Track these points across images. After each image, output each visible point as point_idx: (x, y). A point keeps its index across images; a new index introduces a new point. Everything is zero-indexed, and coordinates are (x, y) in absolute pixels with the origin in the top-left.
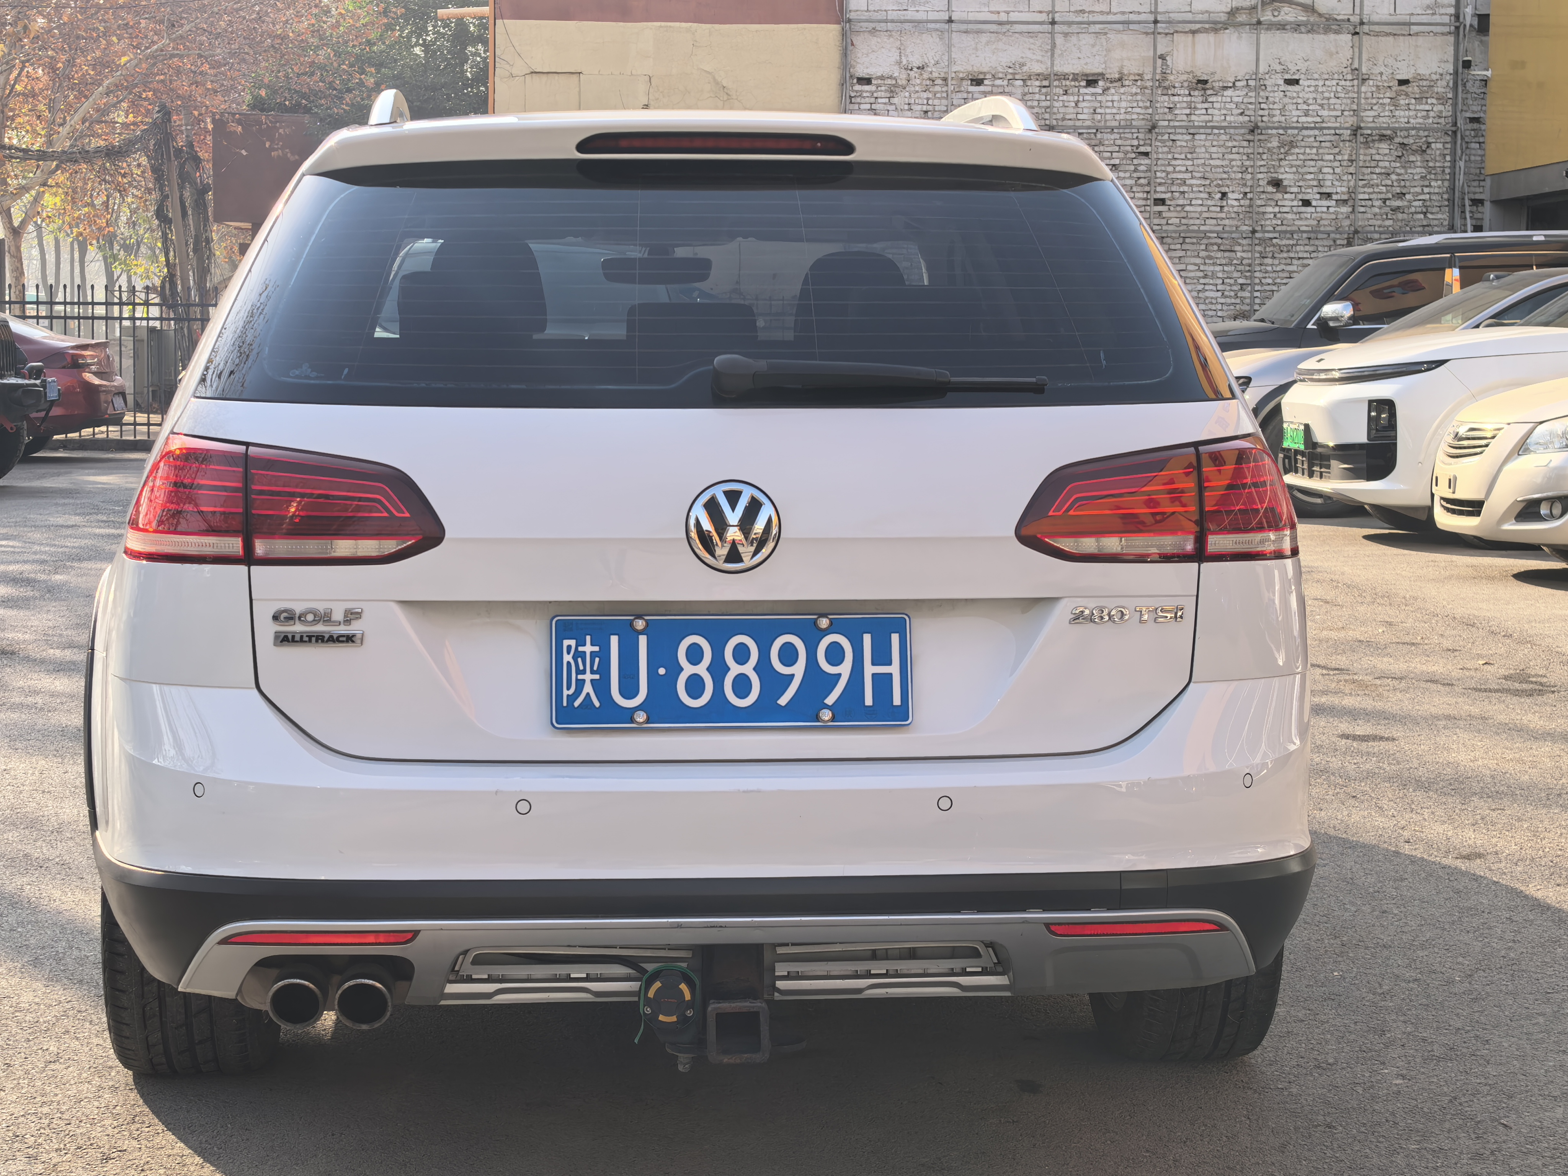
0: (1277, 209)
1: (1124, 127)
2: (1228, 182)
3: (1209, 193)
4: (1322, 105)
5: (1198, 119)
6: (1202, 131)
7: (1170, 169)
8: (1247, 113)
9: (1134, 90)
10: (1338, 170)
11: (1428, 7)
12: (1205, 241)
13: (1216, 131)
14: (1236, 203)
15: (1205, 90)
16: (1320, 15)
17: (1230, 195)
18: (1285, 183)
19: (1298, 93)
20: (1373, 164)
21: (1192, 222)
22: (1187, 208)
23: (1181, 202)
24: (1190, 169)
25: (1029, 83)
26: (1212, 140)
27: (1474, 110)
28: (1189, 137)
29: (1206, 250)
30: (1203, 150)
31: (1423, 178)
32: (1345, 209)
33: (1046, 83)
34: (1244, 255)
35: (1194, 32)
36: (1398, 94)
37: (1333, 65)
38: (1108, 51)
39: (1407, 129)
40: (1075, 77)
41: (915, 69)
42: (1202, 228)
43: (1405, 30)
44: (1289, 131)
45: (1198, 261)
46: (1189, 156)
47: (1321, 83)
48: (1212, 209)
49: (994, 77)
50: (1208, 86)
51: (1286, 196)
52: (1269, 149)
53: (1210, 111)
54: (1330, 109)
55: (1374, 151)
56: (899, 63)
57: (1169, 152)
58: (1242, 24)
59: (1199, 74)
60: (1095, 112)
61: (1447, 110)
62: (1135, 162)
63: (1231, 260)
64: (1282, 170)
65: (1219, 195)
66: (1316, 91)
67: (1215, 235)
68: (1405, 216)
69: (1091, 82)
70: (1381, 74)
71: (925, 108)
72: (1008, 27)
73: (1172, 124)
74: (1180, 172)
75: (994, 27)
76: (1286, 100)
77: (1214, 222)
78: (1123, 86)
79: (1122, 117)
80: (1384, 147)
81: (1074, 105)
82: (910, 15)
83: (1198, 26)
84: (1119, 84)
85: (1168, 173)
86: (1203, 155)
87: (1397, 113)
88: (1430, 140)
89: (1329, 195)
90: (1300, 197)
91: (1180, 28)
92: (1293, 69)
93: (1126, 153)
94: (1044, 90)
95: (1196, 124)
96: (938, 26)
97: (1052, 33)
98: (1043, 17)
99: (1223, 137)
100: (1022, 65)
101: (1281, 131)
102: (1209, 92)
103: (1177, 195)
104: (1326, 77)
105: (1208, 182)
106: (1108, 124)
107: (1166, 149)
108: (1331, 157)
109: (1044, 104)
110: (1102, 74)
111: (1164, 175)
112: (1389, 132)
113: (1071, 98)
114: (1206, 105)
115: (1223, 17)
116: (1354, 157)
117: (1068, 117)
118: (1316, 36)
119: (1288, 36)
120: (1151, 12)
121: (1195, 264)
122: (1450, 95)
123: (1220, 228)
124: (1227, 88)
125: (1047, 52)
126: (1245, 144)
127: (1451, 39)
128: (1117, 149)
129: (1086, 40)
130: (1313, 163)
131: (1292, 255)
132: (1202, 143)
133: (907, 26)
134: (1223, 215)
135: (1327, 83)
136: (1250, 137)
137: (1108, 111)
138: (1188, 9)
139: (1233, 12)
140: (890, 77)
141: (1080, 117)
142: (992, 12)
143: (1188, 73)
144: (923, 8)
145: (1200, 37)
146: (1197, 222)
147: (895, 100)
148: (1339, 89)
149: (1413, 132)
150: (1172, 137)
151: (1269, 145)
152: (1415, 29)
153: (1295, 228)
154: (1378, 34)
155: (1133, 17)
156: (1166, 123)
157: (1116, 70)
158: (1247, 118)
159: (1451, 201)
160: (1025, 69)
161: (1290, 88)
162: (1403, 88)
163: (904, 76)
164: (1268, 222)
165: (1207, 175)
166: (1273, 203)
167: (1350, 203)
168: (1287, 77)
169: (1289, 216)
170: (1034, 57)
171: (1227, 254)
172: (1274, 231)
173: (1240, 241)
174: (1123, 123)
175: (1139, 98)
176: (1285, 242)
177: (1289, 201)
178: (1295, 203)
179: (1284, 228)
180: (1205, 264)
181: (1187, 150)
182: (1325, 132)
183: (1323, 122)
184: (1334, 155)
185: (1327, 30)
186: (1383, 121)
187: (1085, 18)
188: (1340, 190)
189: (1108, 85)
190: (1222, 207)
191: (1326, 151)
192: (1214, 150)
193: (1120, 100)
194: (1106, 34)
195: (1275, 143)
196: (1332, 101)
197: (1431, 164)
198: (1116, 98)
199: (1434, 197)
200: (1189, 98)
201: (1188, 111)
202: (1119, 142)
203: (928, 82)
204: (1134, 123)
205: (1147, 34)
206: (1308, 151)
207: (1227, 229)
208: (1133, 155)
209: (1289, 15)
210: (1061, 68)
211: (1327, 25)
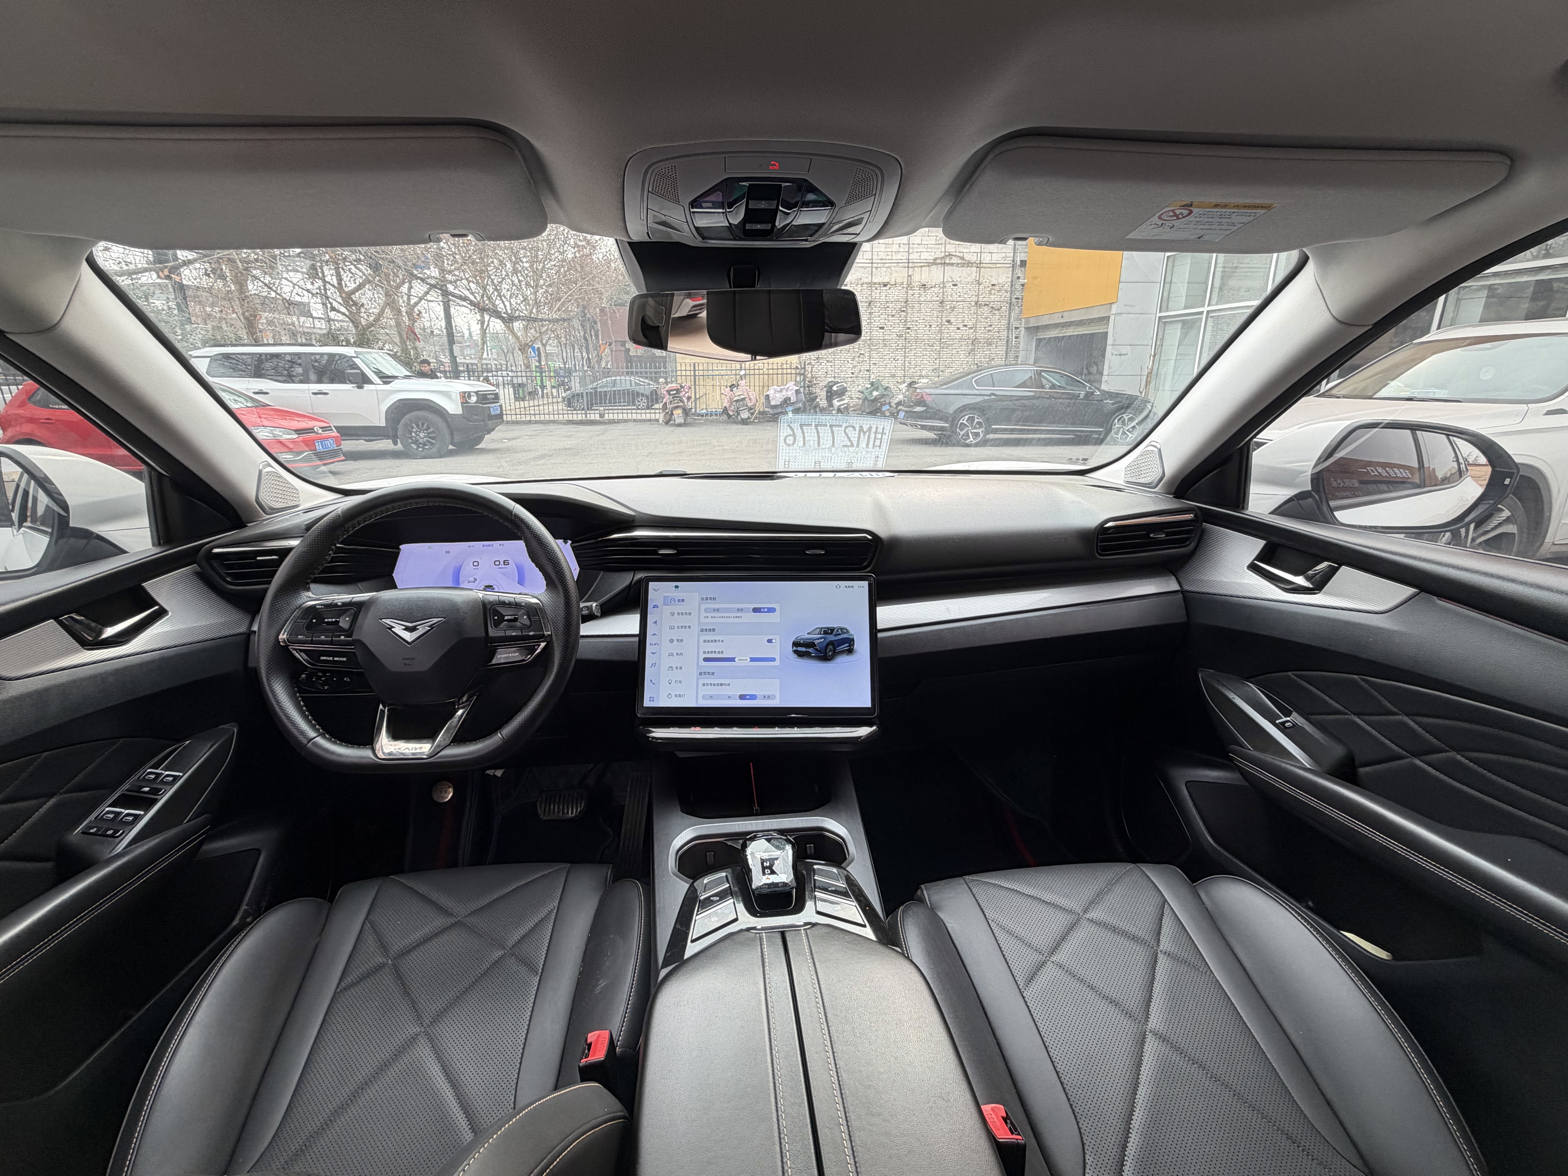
0: (948, 331)
1: (897, 301)
2: (932, 321)
3: (926, 325)
4: (965, 293)
5: (922, 299)
6: (923, 303)
7: (912, 316)
8: (939, 296)
9: (900, 288)
10: (970, 317)
11: (1003, 257)
12: (923, 342)
13: (928, 303)
14: (934, 329)
16: (966, 260)
17: (933, 326)
18: (952, 321)
19: (957, 289)
20: (982, 314)
21: (919, 335)
22: (918, 331)
23: (916, 328)
24: (919, 316)
25: (863, 286)
26: (927, 306)
27: (1018, 294)
28: (919, 305)
29: (924, 345)
30: (924, 310)
31: (999, 320)
32: (972, 331)
33: (869, 286)
35: (921, 267)
36: (991, 289)
37: (969, 279)
38: (891, 274)
39: (994, 302)
40: (880, 283)
42: (923, 338)
43: (994, 266)
44: (954, 303)
46: (919, 312)
47: (965, 285)
50: (926, 286)
51: (952, 326)
52: (946, 309)
53: (926, 296)
54: (968, 295)
55: (982, 310)
57: (912, 310)
58: (939, 264)
59: (923, 282)
60: (886, 296)
61: (1008, 295)
62: (900, 314)
63: (932, 349)
64: (951, 317)
65: (929, 326)
66: (963, 288)
67: (927, 340)
69: (885, 285)
70: (986, 282)
73: (913, 300)
74: (915, 317)
76: (953, 292)
78: (896, 287)
79: (896, 298)
80: (986, 308)
81: (879, 293)
83: (923, 264)
85: (911, 318)
86: (923, 312)
87: (991, 296)
88: (1002, 306)
89: (966, 326)
90: (957, 326)
91: (916, 265)
92: (955, 280)
93: (897, 311)
94: (869, 288)
97: (872, 267)
98: (869, 262)
99: (931, 305)
100: (861, 279)
101: (951, 303)
102: (926, 289)
103: (914, 326)
104: (967, 283)
105: (925, 321)
106: (891, 300)
109: (868, 293)
110: (889, 283)
112: (988, 303)
113: (878, 291)
114: (925, 294)
115: (932, 261)
116: (975, 312)
117: (877, 298)
118: (964, 268)
119: (954, 268)
120: (906, 260)
121: (920, 351)
122: (1010, 290)
123: (929, 338)
124: (932, 287)
125: (870, 274)
126: (938, 307)
127: (1011, 269)
128: (894, 309)
129: (884, 270)
130: (961, 314)
131: (953, 347)
132: (923, 307)
134: (930, 333)
135: (967, 285)
136: (940, 305)
137: (891, 296)
138: (919, 258)
139: (935, 259)
141: (881, 298)
143: (919, 282)
145: (924, 268)
146: (921, 335)
148: (971, 287)
149: (996, 303)
150: (913, 305)
152: (998, 265)
153: (954, 338)
154: (985, 268)
155: (900, 261)
156: (911, 300)
157: (894, 281)
158: (939, 298)
159: (1008, 328)
161: (954, 287)
162: (994, 287)
164: (945, 336)
165: (925, 319)
166: (947, 329)
167: (974, 329)
168: (953, 283)
169: (953, 333)
170: (865, 276)
171: (931, 347)
172: (947, 339)
173: (936, 342)
175: (902, 291)
177: (952, 328)
178: (955, 329)
179: (950, 338)
180: (923, 351)
181: (918, 310)
182: (966, 303)
183: (965, 299)
184: (969, 311)
185: (968, 266)
186: (985, 299)
187: (883, 262)
188: (970, 324)
189: (891, 286)
190: (930, 330)
191: (966, 310)
192: (927, 309)
193: (895, 292)
194: (890, 268)
195: (948, 307)
196: (969, 292)
197: (1002, 314)
199: (1002, 327)
200: (919, 291)
201: (919, 296)
202: (894, 307)
204: (900, 300)
205: (905, 267)
206: (960, 310)
208: (899, 312)
209: (955, 260)
210: (874, 280)
211: (969, 264)
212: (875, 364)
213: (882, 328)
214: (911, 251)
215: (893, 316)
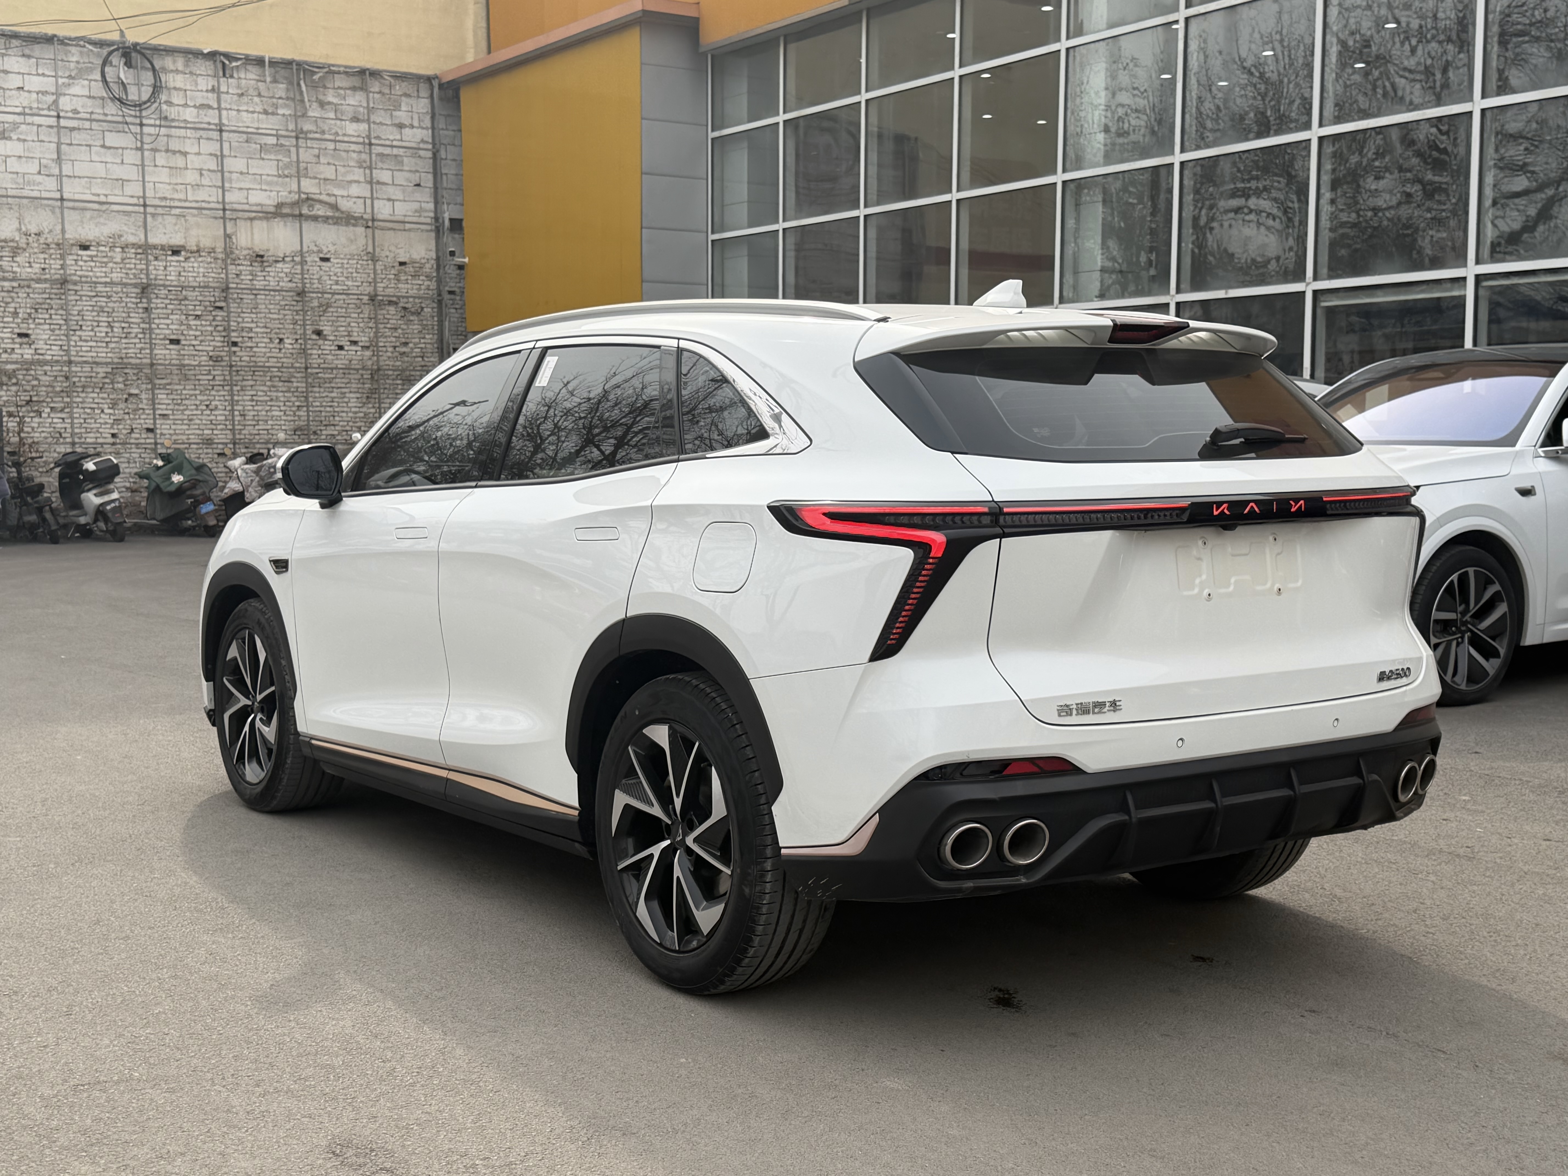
0: (320, 352)
1: (205, 287)
2: (284, 331)
3: (270, 339)
4: (347, 278)
5: (258, 284)
6: (262, 292)
7: (240, 320)
8: (294, 280)
9: (209, 260)
10: (361, 325)
11: (416, 211)
12: (269, 374)
13: (272, 293)
14: (290, 347)
15: (262, 262)
16: (342, 212)
17: (286, 341)
18: (325, 333)
19: (330, 268)
20: (386, 321)
21: (259, 359)
22: (255, 349)
23: (250, 344)
24: (255, 320)
25: (127, 250)
26: (270, 300)
27: (452, 285)
28: (253, 297)
29: (270, 380)
30: (264, 306)
31: (420, 332)
32: (368, 353)
33: (140, 251)
34: (299, 385)
35: (251, 219)
36: (399, 272)
37: (353, 249)
38: (187, 229)
39: (407, 297)
40: (163, 248)
41: (33, 235)
42: (267, 364)
43: (401, 226)
44: (326, 296)
45: (265, 389)
46: (254, 311)
47: (345, 261)
48: (273, 350)
49: (98, 245)
50: (265, 259)
51: (326, 342)
52: (312, 308)
53: (267, 278)
54: (353, 281)
55: (385, 312)
56: (20, 230)
57: (238, 307)
58: (288, 215)
59: (257, 250)
60: (180, 275)
61: (433, 285)
62: (214, 313)
63: (289, 387)
64: (322, 323)
65: (278, 341)
66: (342, 267)
67: (276, 369)
68: (409, 359)
69: (176, 252)
70: (387, 257)
71: (43, 266)
72: (107, 206)
73: (239, 286)
74: (247, 322)
75: (96, 206)
76: (322, 273)
77: (275, 360)
78: (200, 256)
79: (201, 279)
80: (392, 310)
81: (162, 268)
82: (25, 193)
83: (254, 214)
84: (197, 255)
85: (238, 323)
86: (263, 311)
87: (400, 286)
88: (423, 305)
89: (355, 343)
90: (336, 343)
91: (240, 214)
92: (325, 250)
93: (206, 307)
94: (139, 256)
95: (257, 287)
96: (50, 202)
97: (145, 213)
98: (135, 201)
99: (278, 298)
100: (120, 236)
101: (320, 295)
102: (265, 264)
103: (246, 339)
104: (348, 257)
105: (269, 330)
106: (191, 284)
107: (236, 305)
108: (356, 315)
109: (138, 267)
110: (183, 247)
111: (235, 324)
112: (394, 299)
113: (161, 264)
114: (264, 274)
115: (272, 209)
116: (372, 316)
117: (159, 277)
118: (341, 228)
119: (320, 225)
120: (218, 202)
121: (263, 391)
122: (435, 274)
123: (280, 365)
124: (277, 262)
125: (139, 227)
126: (294, 303)
127: (433, 235)
128: (198, 303)
129: (170, 220)
130: (343, 319)
131: (333, 385)
132: (262, 301)
133: (25, 201)
134: (282, 355)
135: (350, 262)
136: (298, 299)
137: (190, 274)
138: (245, 201)
139: (279, 206)
140: (12, 241)
141: (168, 278)
142: (94, 195)
143: (249, 249)
144: (37, 188)
145: (256, 223)
146: (263, 359)
147: (18, 259)
148: (359, 266)
149: (411, 300)
150: (240, 296)
151: (312, 305)
152: (408, 226)
153: (334, 366)
154: (382, 229)
155: (204, 205)
156: (234, 286)
157: (194, 244)
158: (294, 285)
159: (440, 349)
160: (123, 239)
161: (324, 264)
162: (403, 267)
163: (24, 240)
164: (314, 361)
165: (268, 325)
166: (317, 347)
167: (371, 348)
168: (322, 256)
169: (330, 357)
170: (130, 231)
171: (286, 384)
172: (319, 368)
173: (296, 375)
174: (202, 284)
175: (213, 265)
176: (327, 376)
177: (328, 346)
178: (333, 348)
179: (326, 366)
180: (270, 391)
181: (251, 306)
182: (351, 297)
183: (348, 289)
184: (359, 314)
185: (347, 224)
186: (390, 291)
187: (168, 203)
188: (364, 339)
189: (189, 255)
190: (280, 349)
191: (352, 310)
192: (272, 306)
193: (199, 267)
194: (184, 216)
195: (315, 303)
196: (355, 275)
197: (425, 322)
198: (196, 265)
199: (428, 346)
200: (251, 268)
201: (250, 277)
202: (199, 298)
203: (44, 246)
204: (211, 284)
205: (216, 218)
206: (339, 310)
207: (285, 365)
208: (212, 309)
209: (320, 211)
210: (152, 240)
211: (347, 219)
212: (164, 416)
213: (176, 342)
214: (227, 185)
215: (197, 317)
